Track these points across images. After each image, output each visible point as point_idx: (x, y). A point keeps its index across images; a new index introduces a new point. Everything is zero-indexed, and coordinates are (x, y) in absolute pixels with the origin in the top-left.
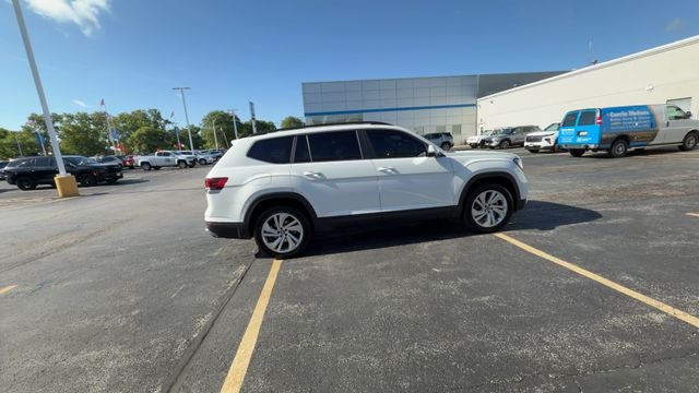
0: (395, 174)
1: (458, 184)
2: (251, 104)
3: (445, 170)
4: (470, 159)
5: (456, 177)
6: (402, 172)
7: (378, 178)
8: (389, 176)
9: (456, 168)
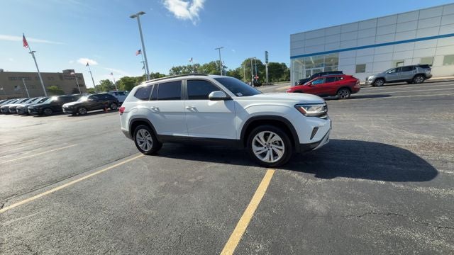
0: (194, 112)
1: (239, 123)
2: (266, 52)
3: (230, 111)
4: (249, 103)
5: (237, 117)
6: (199, 110)
7: (186, 113)
8: (192, 113)
9: (238, 110)
